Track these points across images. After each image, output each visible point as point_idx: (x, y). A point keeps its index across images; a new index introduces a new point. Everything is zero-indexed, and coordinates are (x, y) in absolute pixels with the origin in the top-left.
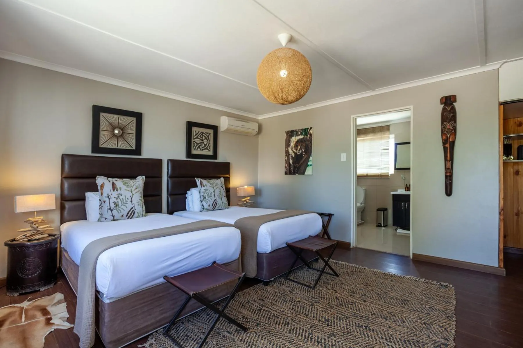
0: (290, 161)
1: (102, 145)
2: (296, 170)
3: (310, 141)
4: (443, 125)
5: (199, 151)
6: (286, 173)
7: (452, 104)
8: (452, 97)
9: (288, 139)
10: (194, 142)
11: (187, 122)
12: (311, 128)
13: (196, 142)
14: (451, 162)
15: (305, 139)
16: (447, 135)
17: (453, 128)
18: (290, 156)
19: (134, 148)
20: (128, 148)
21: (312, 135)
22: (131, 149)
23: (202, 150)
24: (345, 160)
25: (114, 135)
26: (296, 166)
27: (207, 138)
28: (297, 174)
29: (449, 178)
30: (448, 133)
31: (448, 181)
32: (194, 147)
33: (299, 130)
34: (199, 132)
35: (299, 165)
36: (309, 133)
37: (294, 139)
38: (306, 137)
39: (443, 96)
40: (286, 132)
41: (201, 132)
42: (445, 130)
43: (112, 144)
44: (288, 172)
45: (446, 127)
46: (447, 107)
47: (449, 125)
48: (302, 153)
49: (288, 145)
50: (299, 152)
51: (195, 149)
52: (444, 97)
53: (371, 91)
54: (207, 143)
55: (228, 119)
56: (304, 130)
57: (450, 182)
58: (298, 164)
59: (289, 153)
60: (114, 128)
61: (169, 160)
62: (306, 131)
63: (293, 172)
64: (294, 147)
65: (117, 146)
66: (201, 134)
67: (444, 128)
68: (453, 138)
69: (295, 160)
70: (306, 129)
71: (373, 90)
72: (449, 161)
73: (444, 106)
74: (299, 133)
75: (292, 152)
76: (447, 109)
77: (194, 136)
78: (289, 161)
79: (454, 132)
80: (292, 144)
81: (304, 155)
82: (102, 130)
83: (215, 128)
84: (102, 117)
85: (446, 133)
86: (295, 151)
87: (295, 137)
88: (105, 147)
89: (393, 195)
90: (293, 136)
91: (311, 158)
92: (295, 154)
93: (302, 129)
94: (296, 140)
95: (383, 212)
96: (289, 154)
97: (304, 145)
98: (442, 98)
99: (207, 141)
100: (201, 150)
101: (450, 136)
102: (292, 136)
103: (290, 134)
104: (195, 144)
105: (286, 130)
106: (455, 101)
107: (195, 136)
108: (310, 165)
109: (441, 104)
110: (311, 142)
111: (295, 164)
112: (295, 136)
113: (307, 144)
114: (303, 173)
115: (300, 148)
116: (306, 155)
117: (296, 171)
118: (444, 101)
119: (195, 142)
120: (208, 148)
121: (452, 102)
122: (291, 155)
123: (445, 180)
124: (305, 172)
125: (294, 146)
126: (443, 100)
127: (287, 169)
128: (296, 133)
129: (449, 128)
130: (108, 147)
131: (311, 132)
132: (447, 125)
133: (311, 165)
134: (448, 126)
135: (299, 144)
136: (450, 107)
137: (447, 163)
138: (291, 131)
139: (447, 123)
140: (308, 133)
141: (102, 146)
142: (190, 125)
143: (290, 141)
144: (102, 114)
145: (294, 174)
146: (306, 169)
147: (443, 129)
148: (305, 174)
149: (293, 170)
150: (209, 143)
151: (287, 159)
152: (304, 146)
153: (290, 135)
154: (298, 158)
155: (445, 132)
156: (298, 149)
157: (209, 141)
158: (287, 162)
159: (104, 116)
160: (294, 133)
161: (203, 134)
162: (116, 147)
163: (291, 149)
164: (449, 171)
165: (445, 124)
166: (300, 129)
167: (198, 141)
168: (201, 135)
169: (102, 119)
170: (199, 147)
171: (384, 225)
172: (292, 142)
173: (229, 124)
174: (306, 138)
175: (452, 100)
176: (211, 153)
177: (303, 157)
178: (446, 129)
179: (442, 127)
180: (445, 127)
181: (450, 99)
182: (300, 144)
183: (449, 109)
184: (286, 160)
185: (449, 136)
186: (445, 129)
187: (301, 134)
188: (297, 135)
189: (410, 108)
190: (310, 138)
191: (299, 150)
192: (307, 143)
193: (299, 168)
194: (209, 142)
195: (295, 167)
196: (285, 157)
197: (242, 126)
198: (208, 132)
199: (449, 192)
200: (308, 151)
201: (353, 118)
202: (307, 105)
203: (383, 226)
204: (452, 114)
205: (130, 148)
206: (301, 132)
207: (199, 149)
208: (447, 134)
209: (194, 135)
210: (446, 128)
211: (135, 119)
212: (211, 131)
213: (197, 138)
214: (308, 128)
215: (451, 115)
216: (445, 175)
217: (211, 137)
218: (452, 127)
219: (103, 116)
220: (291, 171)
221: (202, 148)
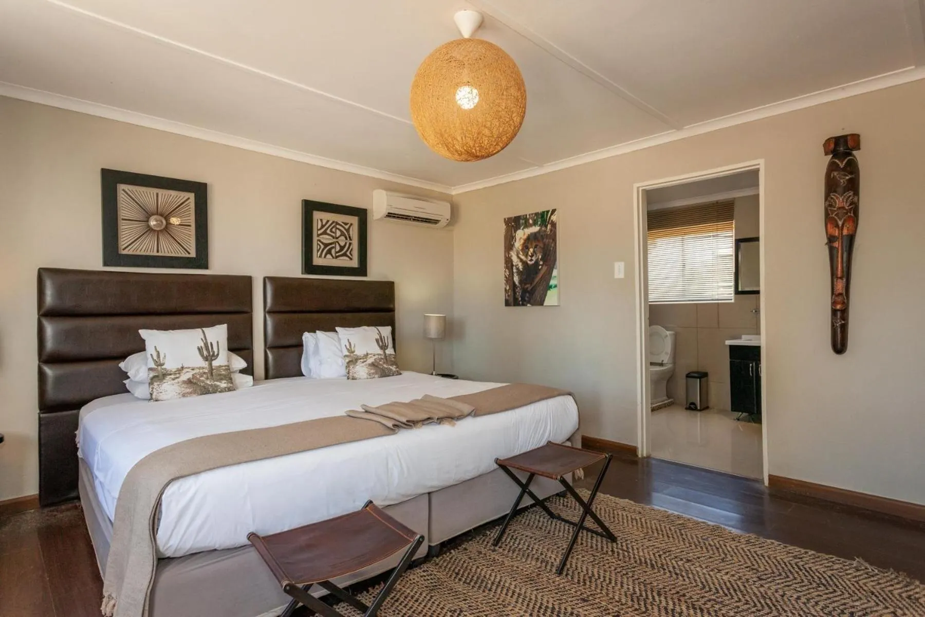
0: (515, 279)
1: (124, 249)
2: (528, 297)
3: (553, 236)
4: (829, 199)
5: (330, 259)
6: (507, 304)
7: (850, 154)
8: (849, 138)
9: (510, 233)
10: (319, 243)
11: (302, 201)
12: (554, 211)
13: (322, 241)
14: (845, 280)
15: (543, 234)
16: (836, 221)
17: (850, 207)
18: (514, 268)
19: (193, 254)
20: (180, 255)
21: (555, 224)
22: (187, 255)
23: (337, 257)
24: (622, 276)
25: (150, 230)
26: (527, 288)
27: (346, 233)
28: (528, 305)
29: (839, 314)
30: (839, 218)
31: (839, 321)
32: (318, 251)
33: (529, 215)
34: (328, 221)
35: (532, 287)
36: (550, 222)
37: (521, 235)
38: (543, 229)
39: (829, 137)
40: (505, 219)
41: (333, 222)
42: (833, 212)
43: (147, 247)
44: (511, 300)
45: (836, 204)
46: (839, 160)
47: (843, 199)
48: (537, 263)
49: (509, 246)
50: (531, 260)
51: (320, 256)
52: (831, 138)
53: (674, 130)
54: (346, 243)
55: (387, 195)
56: (540, 216)
57: (843, 324)
58: (531, 284)
59: (512, 261)
60: (149, 215)
61: (266, 279)
62: (543, 218)
63: (521, 300)
64: (522, 250)
65: (158, 251)
66: (333, 225)
67: (831, 206)
68: (850, 228)
69: (525, 277)
70: (544, 212)
71: (679, 128)
72: (841, 278)
73: (832, 158)
74: (531, 221)
75: (519, 260)
76: (839, 165)
77: (318, 230)
78: (513, 278)
79: (852, 215)
80: (518, 244)
81: (541, 265)
82: (123, 219)
83: (361, 214)
84: (123, 192)
85: (836, 217)
86: (523, 257)
87: (523, 229)
88: (131, 253)
89: (731, 347)
90: (520, 229)
91: (555, 273)
92: (524, 263)
93: (536, 214)
94: (525, 237)
95: (698, 380)
96: (512, 265)
97: (541, 245)
98: (828, 141)
99: (346, 239)
100: (333, 258)
101: (843, 225)
102: (517, 228)
103: (513, 224)
104: (320, 246)
105: (505, 217)
106: (857, 147)
107: (321, 229)
108: (553, 286)
109: (826, 154)
110: (554, 240)
111: (526, 284)
112: (521, 228)
113: (546, 243)
114: (541, 303)
115: (534, 251)
116: (546, 265)
117: (526, 299)
118: (832, 146)
119: (320, 241)
120: (348, 253)
121: (849, 149)
122: (516, 266)
123: (832, 319)
124: (544, 300)
125: (520, 248)
126: (829, 145)
127: (508, 296)
128: (523, 221)
129: (842, 205)
130: (138, 253)
131: (554, 218)
132: (837, 201)
133: (556, 286)
134: (840, 201)
135: (532, 244)
136: (846, 160)
137: (835, 283)
138: (515, 217)
139: (839, 196)
140: (548, 220)
141: (125, 252)
142: (310, 207)
143: (513, 238)
144: (121, 187)
145: (523, 305)
146: (545, 295)
147: (829, 208)
148: (545, 304)
149: (521, 297)
150: (350, 244)
151: (509, 275)
152: (540, 247)
153: (513, 226)
154: (529, 272)
155: (833, 216)
156: (530, 254)
157: (351, 240)
158: (509, 280)
159: (126, 190)
160: (521, 221)
161: (338, 226)
162: (155, 254)
163: (516, 253)
164: (839, 299)
165: (833, 196)
166: (532, 214)
167: (326, 239)
168: (332, 228)
169: (122, 197)
170: (329, 252)
171: (703, 407)
172: (517, 240)
173: (388, 205)
174: (545, 231)
175: (850, 144)
176: (355, 263)
177: (540, 270)
178: (835, 209)
179: (827, 203)
180: (834, 204)
181: (846, 142)
182: (534, 244)
183: (842, 166)
184: (507, 276)
185: (840, 223)
186: (833, 209)
187: (535, 224)
188: (527, 225)
189: (759, 164)
190: (552, 232)
191: (532, 256)
192: (546, 241)
193: (532, 292)
194: (351, 242)
195: (525, 291)
196: (505, 272)
197: (415, 209)
198: (347, 222)
199: (839, 346)
200: (549, 257)
201: (638, 188)
202: (545, 163)
203: (699, 408)
204: (850, 176)
205: (184, 254)
206: (535, 220)
207: (329, 256)
208: (838, 220)
209: (319, 228)
210: (835, 207)
211: (192, 196)
212: (354, 220)
213: (325, 233)
214: (548, 212)
215: (847, 178)
216: (832, 308)
217: (354, 233)
218: (848, 204)
219: (123, 190)
220: (518, 299)
221: (336, 253)
